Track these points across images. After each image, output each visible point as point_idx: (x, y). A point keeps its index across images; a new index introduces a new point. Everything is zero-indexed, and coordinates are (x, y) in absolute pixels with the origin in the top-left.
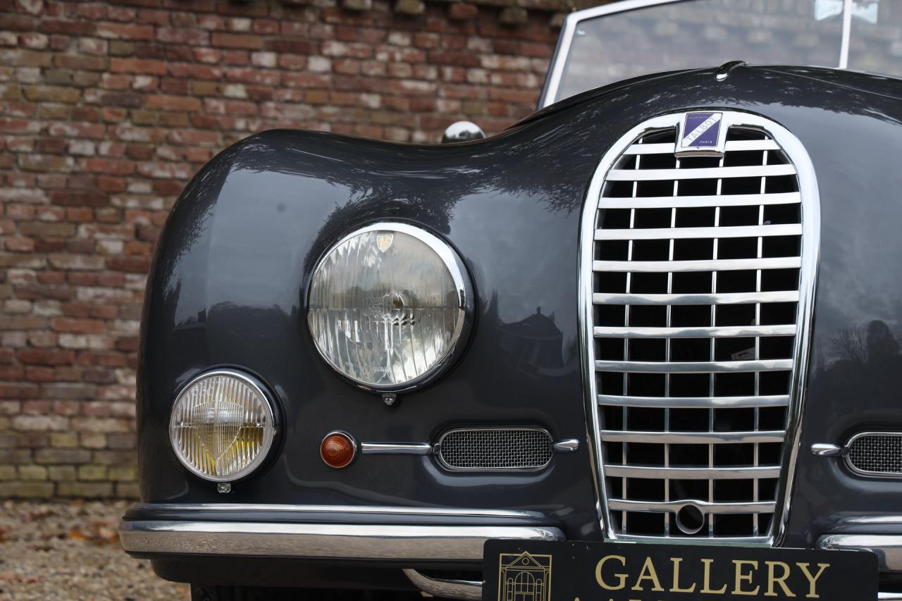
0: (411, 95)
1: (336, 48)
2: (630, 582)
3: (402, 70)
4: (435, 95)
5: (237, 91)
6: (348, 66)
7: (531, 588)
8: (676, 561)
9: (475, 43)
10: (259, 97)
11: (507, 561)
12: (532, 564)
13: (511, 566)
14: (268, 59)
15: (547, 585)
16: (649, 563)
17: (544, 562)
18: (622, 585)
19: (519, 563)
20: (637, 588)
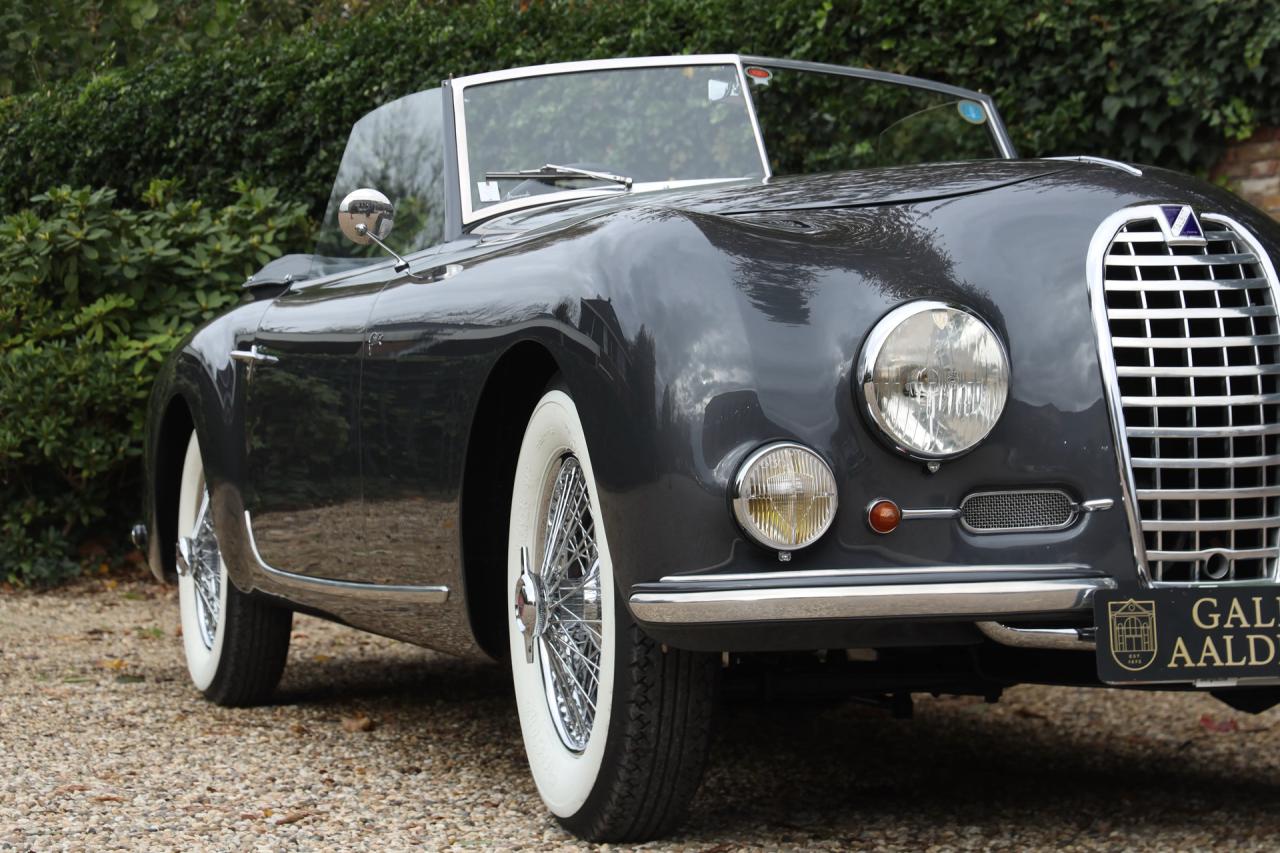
2: (1223, 620)
7: (1139, 632)
8: (1257, 600)
11: (1115, 608)
12: (1137, 610)
13: (1119, 612)
15: (1152, 627)
16: (1235, 603)
17: (1148, 607)
18: (1216, 624)
19: (1126, 610)
20: (1228, 625)
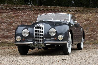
0: (33, 16)
1: (28, 13)
2: (36, 44)
3: (33, 14)
4: (35, 16)
5: (21, 16)
6: (29, 14)
9: (38, 12)
10: (22, 16)
14: (23, 14)
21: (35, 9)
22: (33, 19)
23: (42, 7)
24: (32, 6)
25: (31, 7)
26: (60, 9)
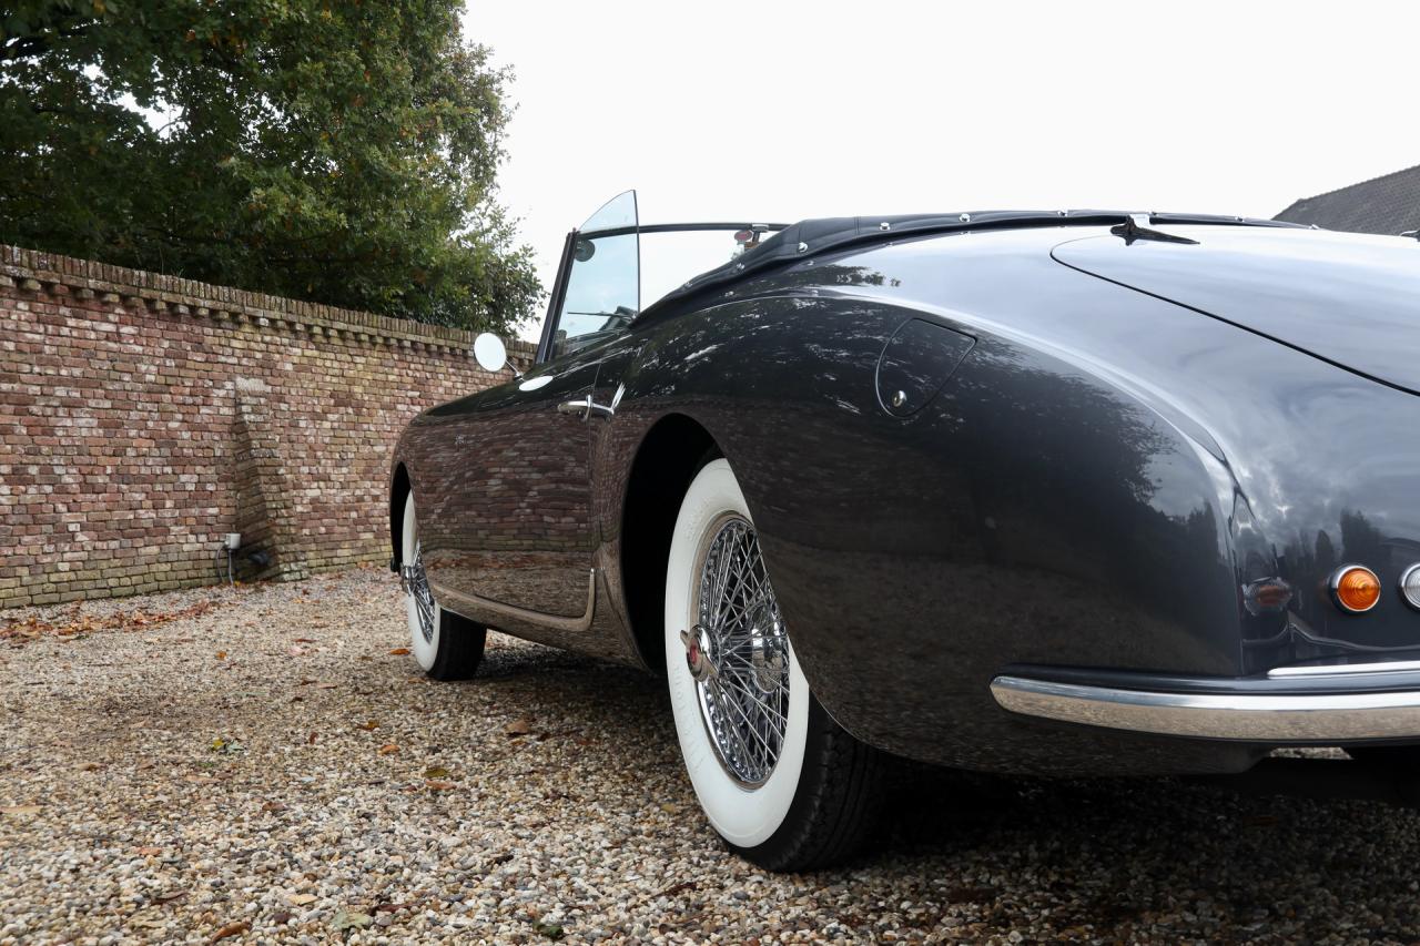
21: (47, 286)
22: (26, 368)
23: (96, 276)
24: (25, 258)
25: (20, 265)
26: (208, 303)
